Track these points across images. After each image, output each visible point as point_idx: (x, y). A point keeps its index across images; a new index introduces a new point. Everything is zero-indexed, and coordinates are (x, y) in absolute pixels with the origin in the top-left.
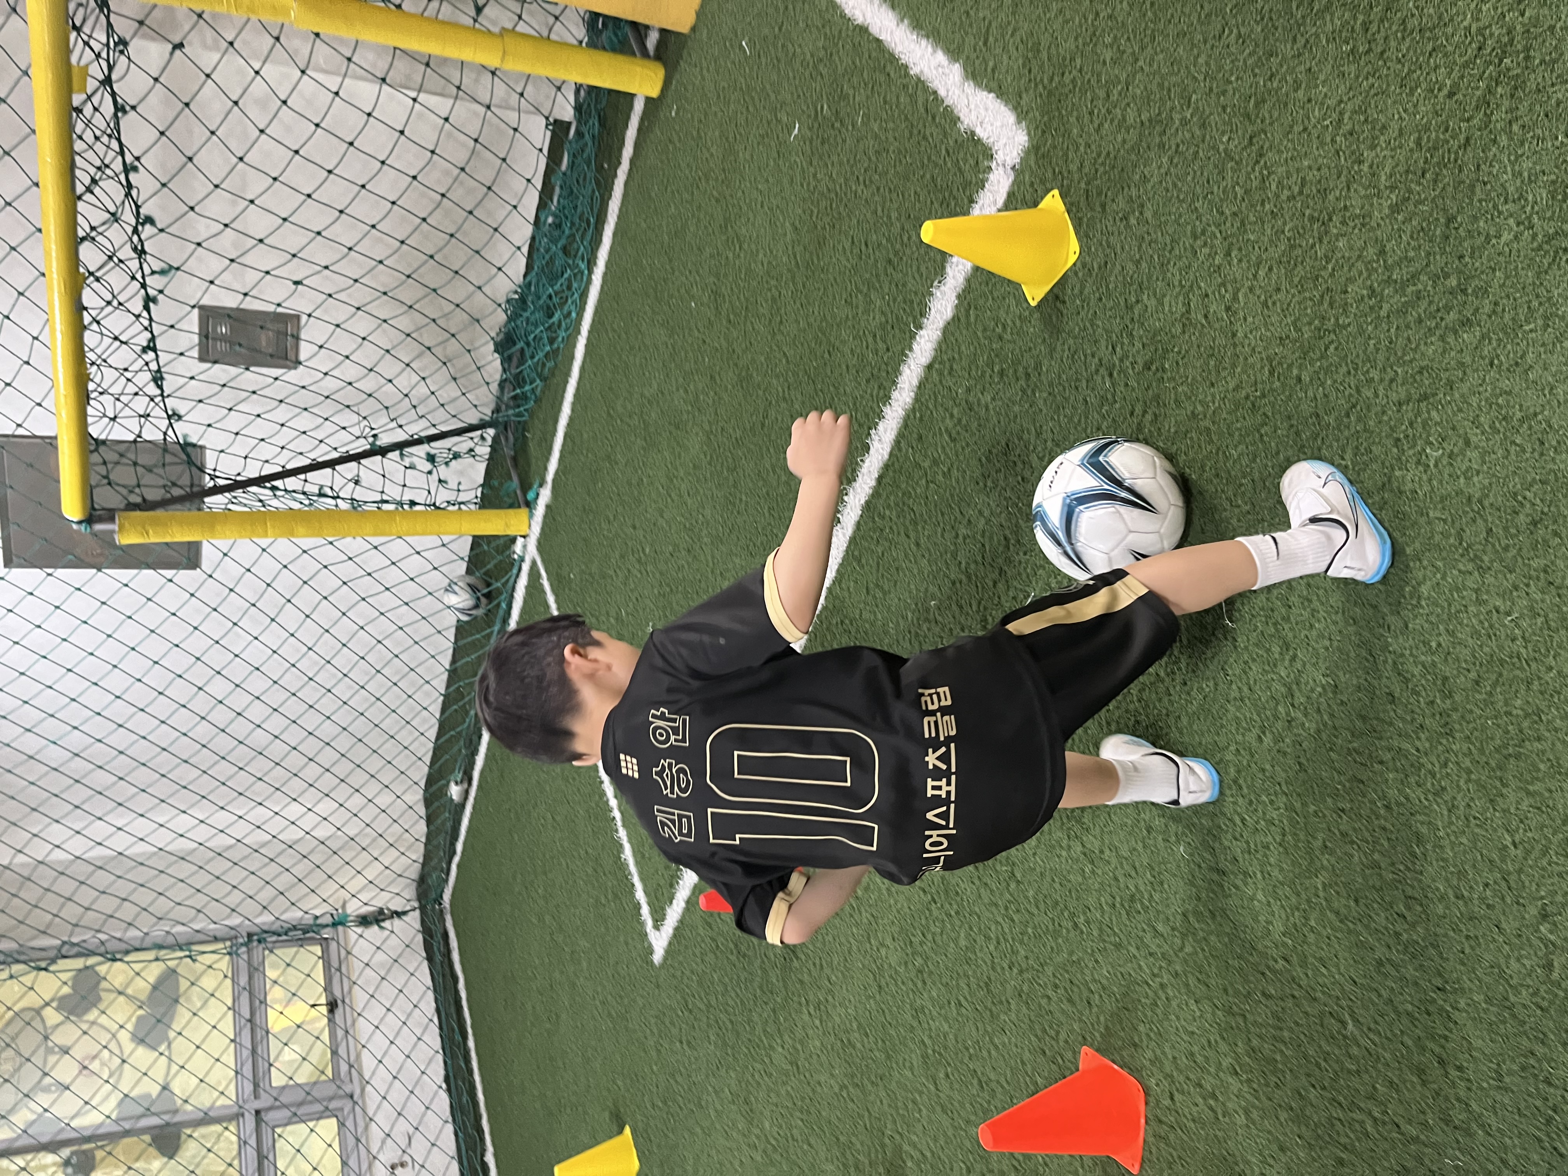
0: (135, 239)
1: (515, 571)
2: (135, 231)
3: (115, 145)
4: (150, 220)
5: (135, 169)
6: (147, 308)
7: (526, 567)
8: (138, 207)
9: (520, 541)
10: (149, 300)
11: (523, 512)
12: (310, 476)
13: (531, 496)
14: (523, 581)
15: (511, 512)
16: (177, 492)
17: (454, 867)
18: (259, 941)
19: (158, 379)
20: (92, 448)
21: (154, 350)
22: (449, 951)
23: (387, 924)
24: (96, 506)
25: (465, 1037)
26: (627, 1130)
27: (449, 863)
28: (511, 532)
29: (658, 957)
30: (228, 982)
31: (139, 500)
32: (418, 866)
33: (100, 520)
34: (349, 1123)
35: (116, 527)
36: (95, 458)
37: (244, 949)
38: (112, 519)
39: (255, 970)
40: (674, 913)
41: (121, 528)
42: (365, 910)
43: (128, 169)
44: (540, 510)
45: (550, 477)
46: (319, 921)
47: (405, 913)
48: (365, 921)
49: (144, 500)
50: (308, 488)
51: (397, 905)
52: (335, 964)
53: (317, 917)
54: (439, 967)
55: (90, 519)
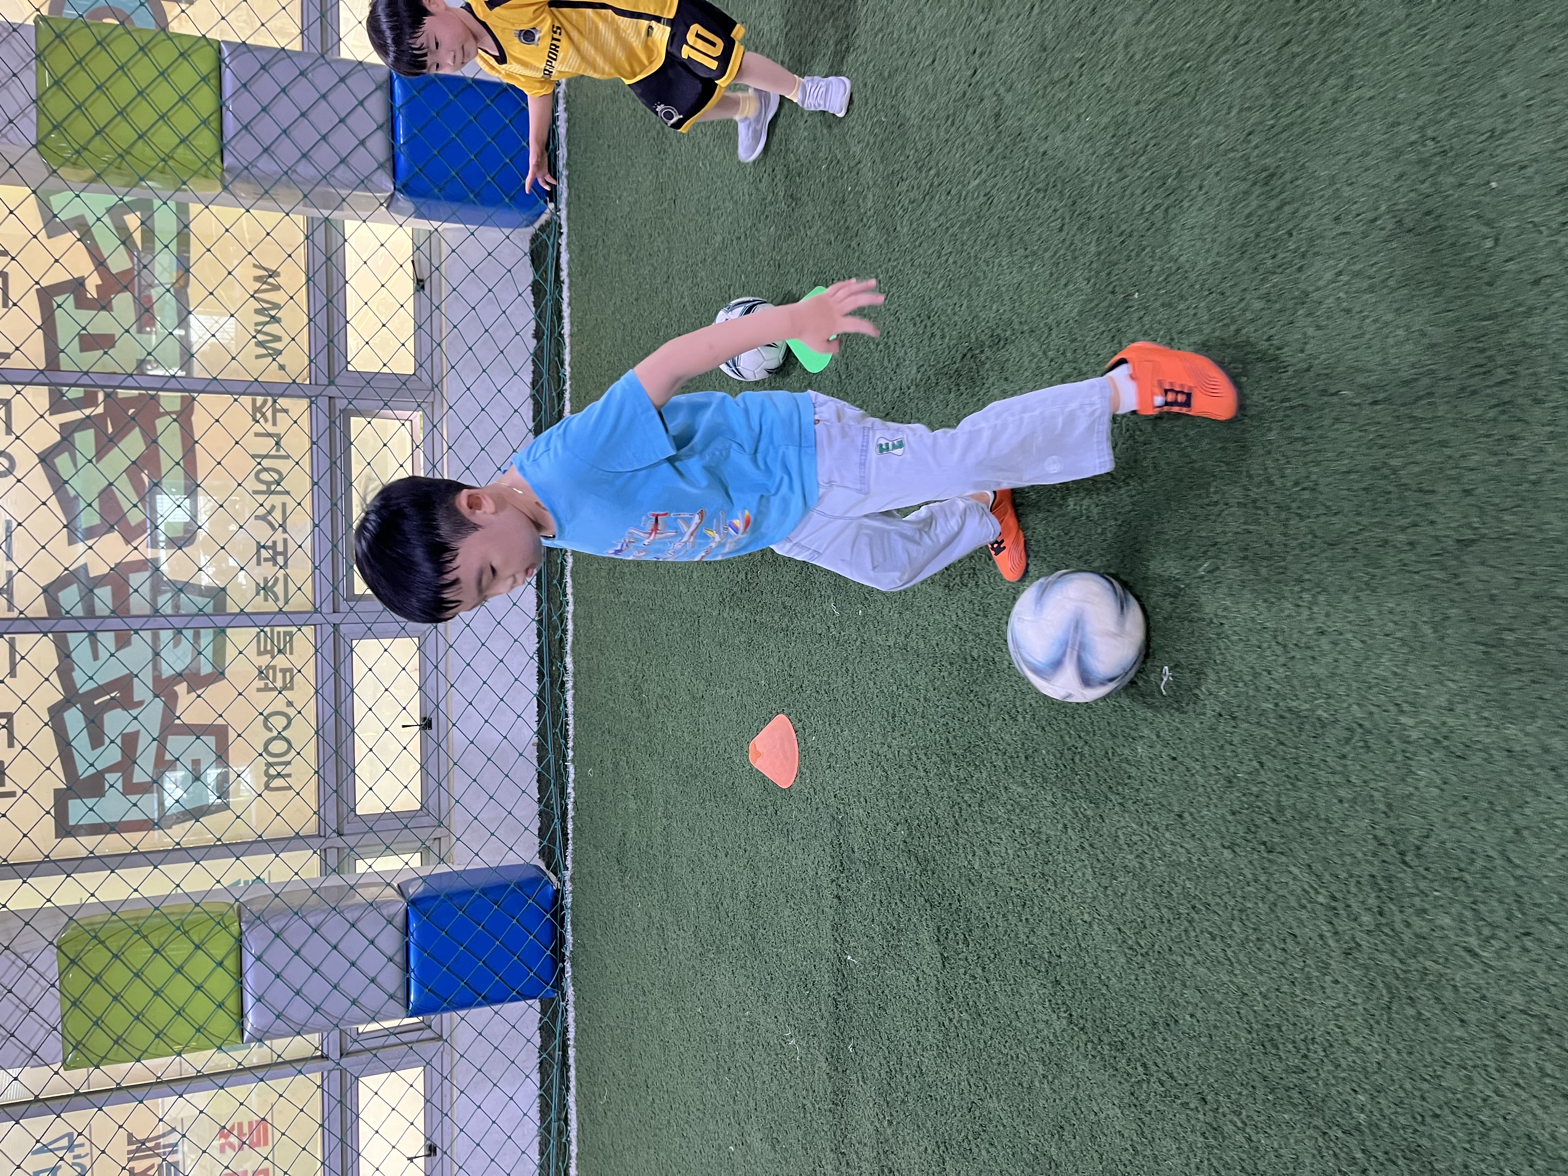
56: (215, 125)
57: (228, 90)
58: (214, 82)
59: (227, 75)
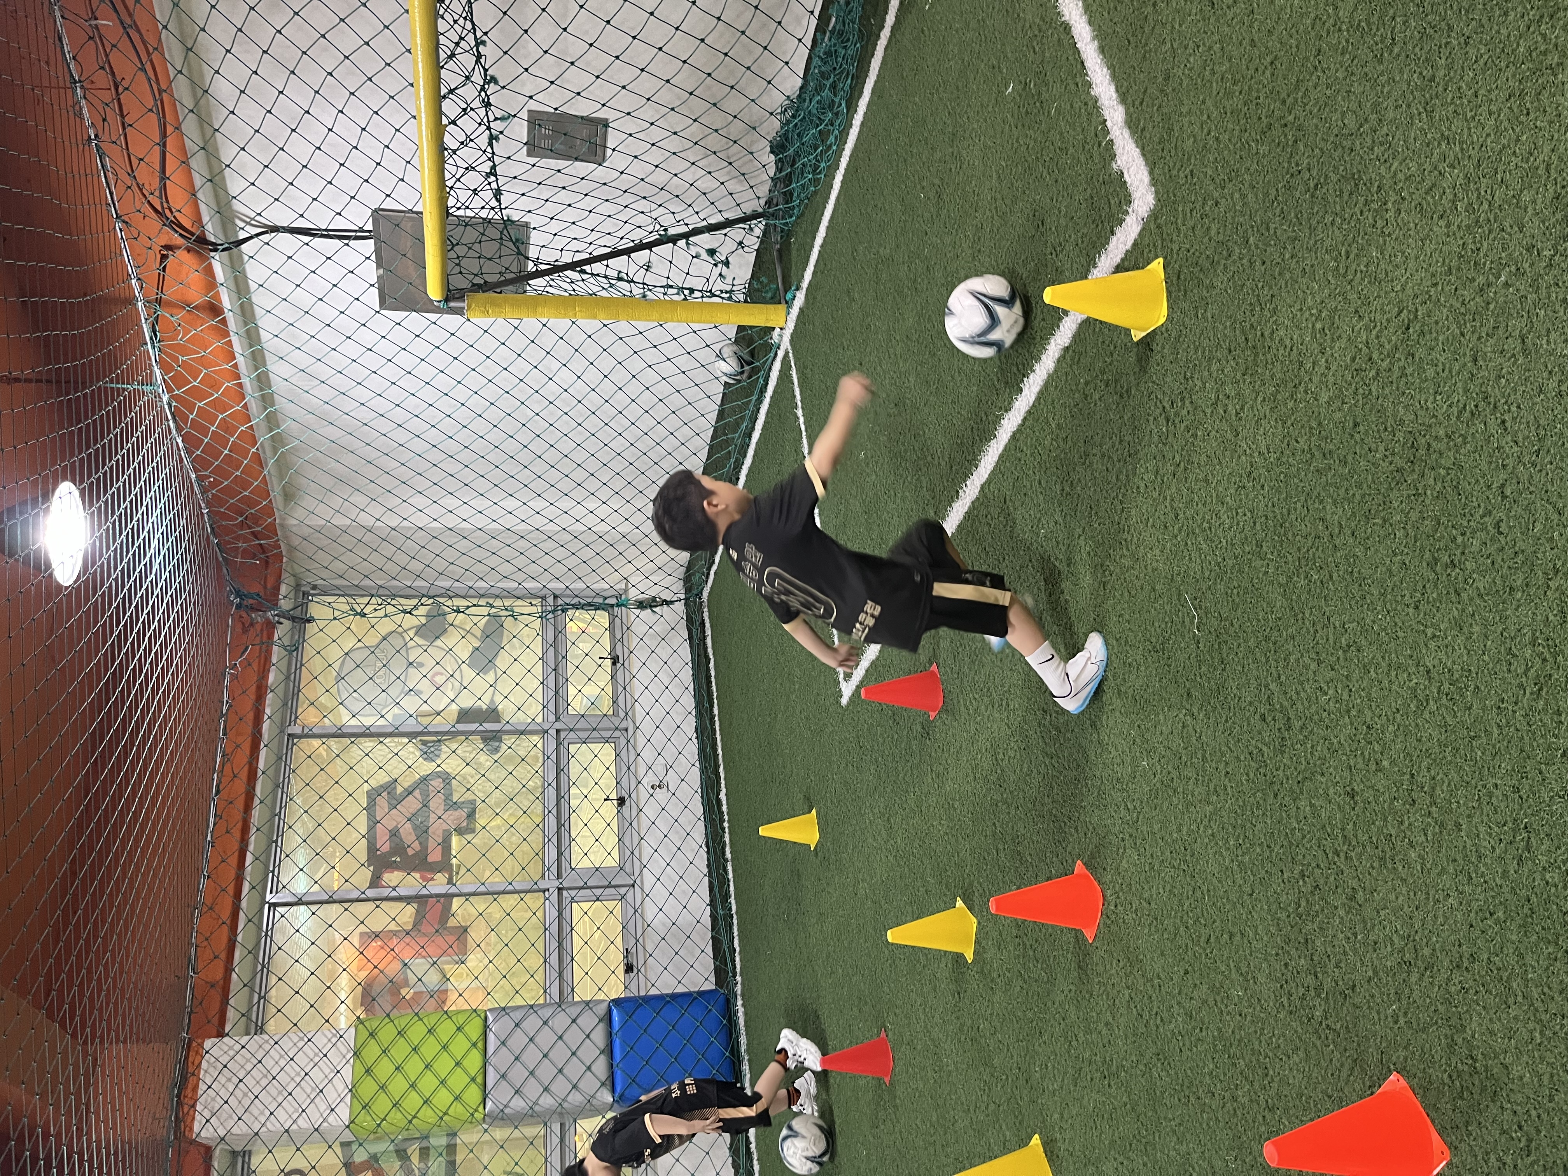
0: (483, 94)
1: (772, 355)
2: (483, 89)
3: (469, 26)
4: (494, 80)
5: (484, 43)
6: (490, 144)
7: (781, 354)
8: (486, 70)
9: (777, 330)
10: (492, 138)
11: (782, 307)
12: (611, 262)
13: (789, 296)
14: (777, 366)
15: (771, 306)
16: (509, 276)
17: (712, 572)
18: (563, 611)
19: (498, 194)
20: (449, 248)
21: (496, 176)
22: (705, 637)
23: (656, 609)
24: (451, 287)
25: (712, 706)
26: (814, 811)
27: (709, 569)
28: (770, 324)
29: (844, 701)
30: (539, 638)
31: (482, 282)
32: (683, 569)
33: (455, 299)
34: (624, 754)
35: (465, 305)
36: (452, 254)
37: (551, 616)
38: (461, 298)
39: (560, 632)
40: (859, 674)
41: (469, 307)
42: (641, 597)
43: (479, 43)
44: (795, 311)
45: (805, 284)
46: (607, 602)
47: (672, 602)
48: (641, 605)
49: (486, 282)
50: (609, 272)
51: (667, 596)
52: (618, 636)
53: (605, 599)
54: (695, 648)
55: (447, 300)
56: (479, 1080)
57: (490, 1050)
58: (480, 1045)
59: (491, 1037)
